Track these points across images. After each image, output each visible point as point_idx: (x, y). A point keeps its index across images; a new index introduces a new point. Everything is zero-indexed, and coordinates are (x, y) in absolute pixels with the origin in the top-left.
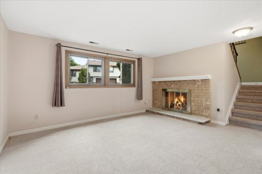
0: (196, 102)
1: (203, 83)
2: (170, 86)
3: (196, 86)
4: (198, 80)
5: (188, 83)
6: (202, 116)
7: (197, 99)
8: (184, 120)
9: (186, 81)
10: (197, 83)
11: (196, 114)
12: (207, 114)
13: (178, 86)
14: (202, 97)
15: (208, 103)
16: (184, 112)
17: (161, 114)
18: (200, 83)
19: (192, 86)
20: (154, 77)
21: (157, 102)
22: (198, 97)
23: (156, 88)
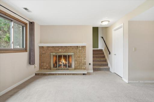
0: (78, 61)
1: (83, 48)
2: (58, 50)
3: (78, 50)
4: (79, 47)
5: (73, 49)
6: (82, 69)
7: (78, 59)
8: (73, 74)
9: (71, 46)
10: (79, 48)
11: (78, 69)
12: (84, 68)
13: (65, 50)
14: (81, 58)
15: (85, 61)
16: (70, 68)
17: (53, 74)
18: (81, 48)
19: (75, 50)
20: (41, 43)
21: (45, 64)
22: (79, 57)
23: (43, 52)
